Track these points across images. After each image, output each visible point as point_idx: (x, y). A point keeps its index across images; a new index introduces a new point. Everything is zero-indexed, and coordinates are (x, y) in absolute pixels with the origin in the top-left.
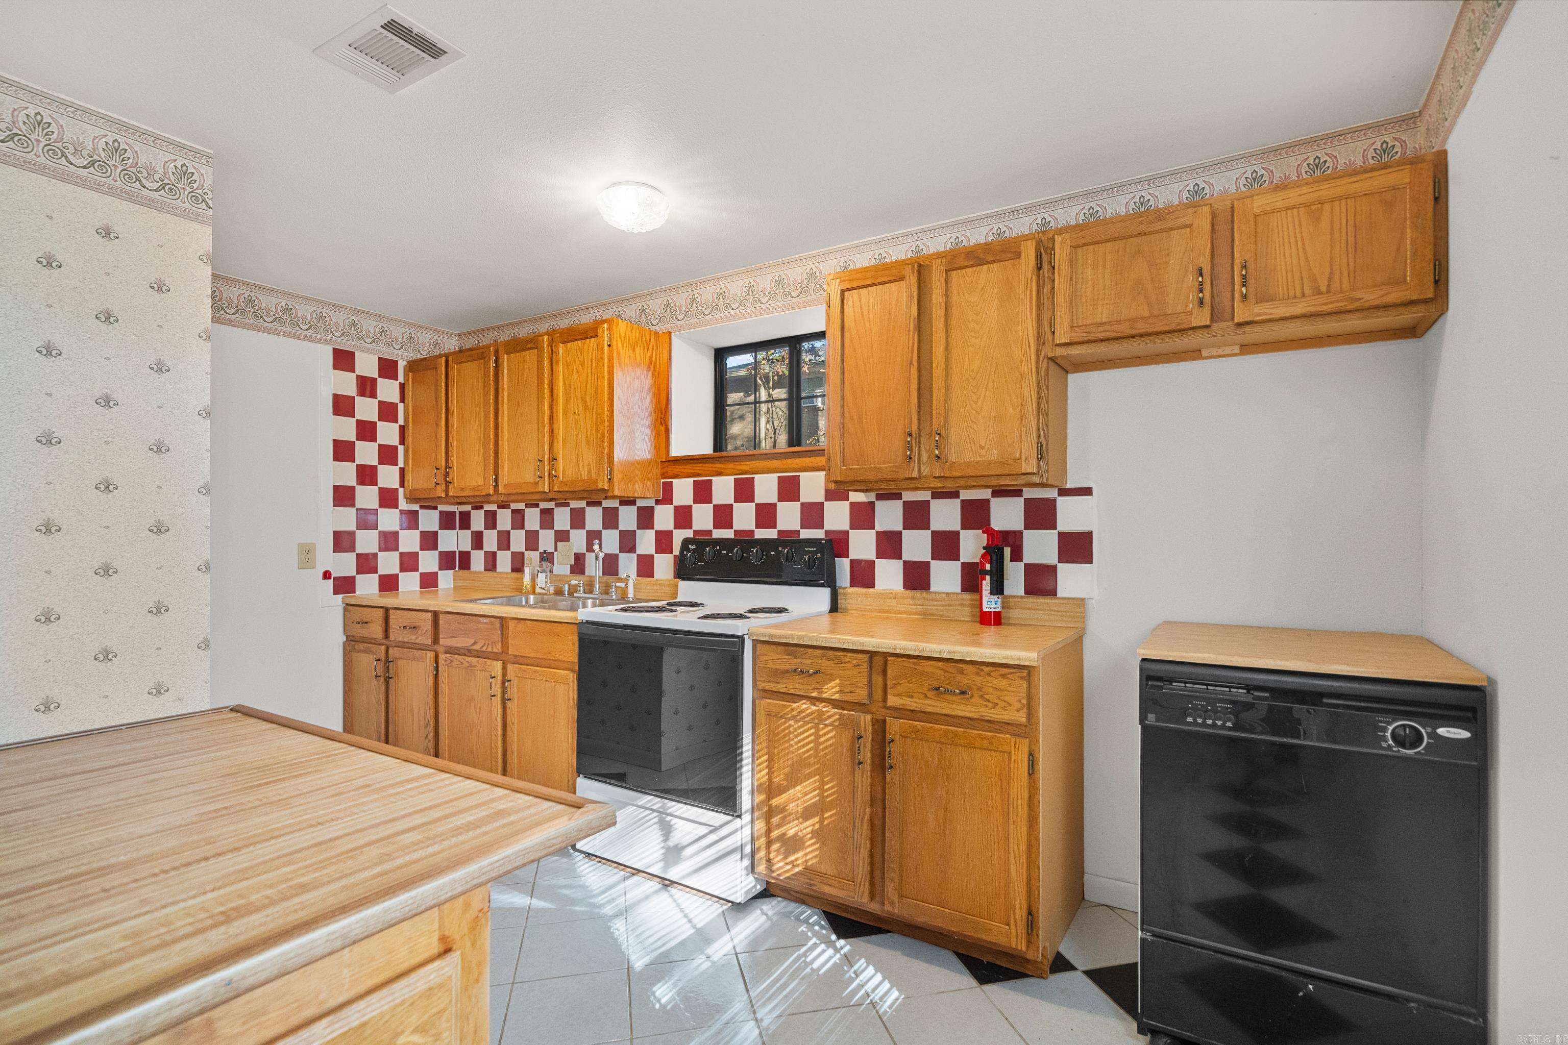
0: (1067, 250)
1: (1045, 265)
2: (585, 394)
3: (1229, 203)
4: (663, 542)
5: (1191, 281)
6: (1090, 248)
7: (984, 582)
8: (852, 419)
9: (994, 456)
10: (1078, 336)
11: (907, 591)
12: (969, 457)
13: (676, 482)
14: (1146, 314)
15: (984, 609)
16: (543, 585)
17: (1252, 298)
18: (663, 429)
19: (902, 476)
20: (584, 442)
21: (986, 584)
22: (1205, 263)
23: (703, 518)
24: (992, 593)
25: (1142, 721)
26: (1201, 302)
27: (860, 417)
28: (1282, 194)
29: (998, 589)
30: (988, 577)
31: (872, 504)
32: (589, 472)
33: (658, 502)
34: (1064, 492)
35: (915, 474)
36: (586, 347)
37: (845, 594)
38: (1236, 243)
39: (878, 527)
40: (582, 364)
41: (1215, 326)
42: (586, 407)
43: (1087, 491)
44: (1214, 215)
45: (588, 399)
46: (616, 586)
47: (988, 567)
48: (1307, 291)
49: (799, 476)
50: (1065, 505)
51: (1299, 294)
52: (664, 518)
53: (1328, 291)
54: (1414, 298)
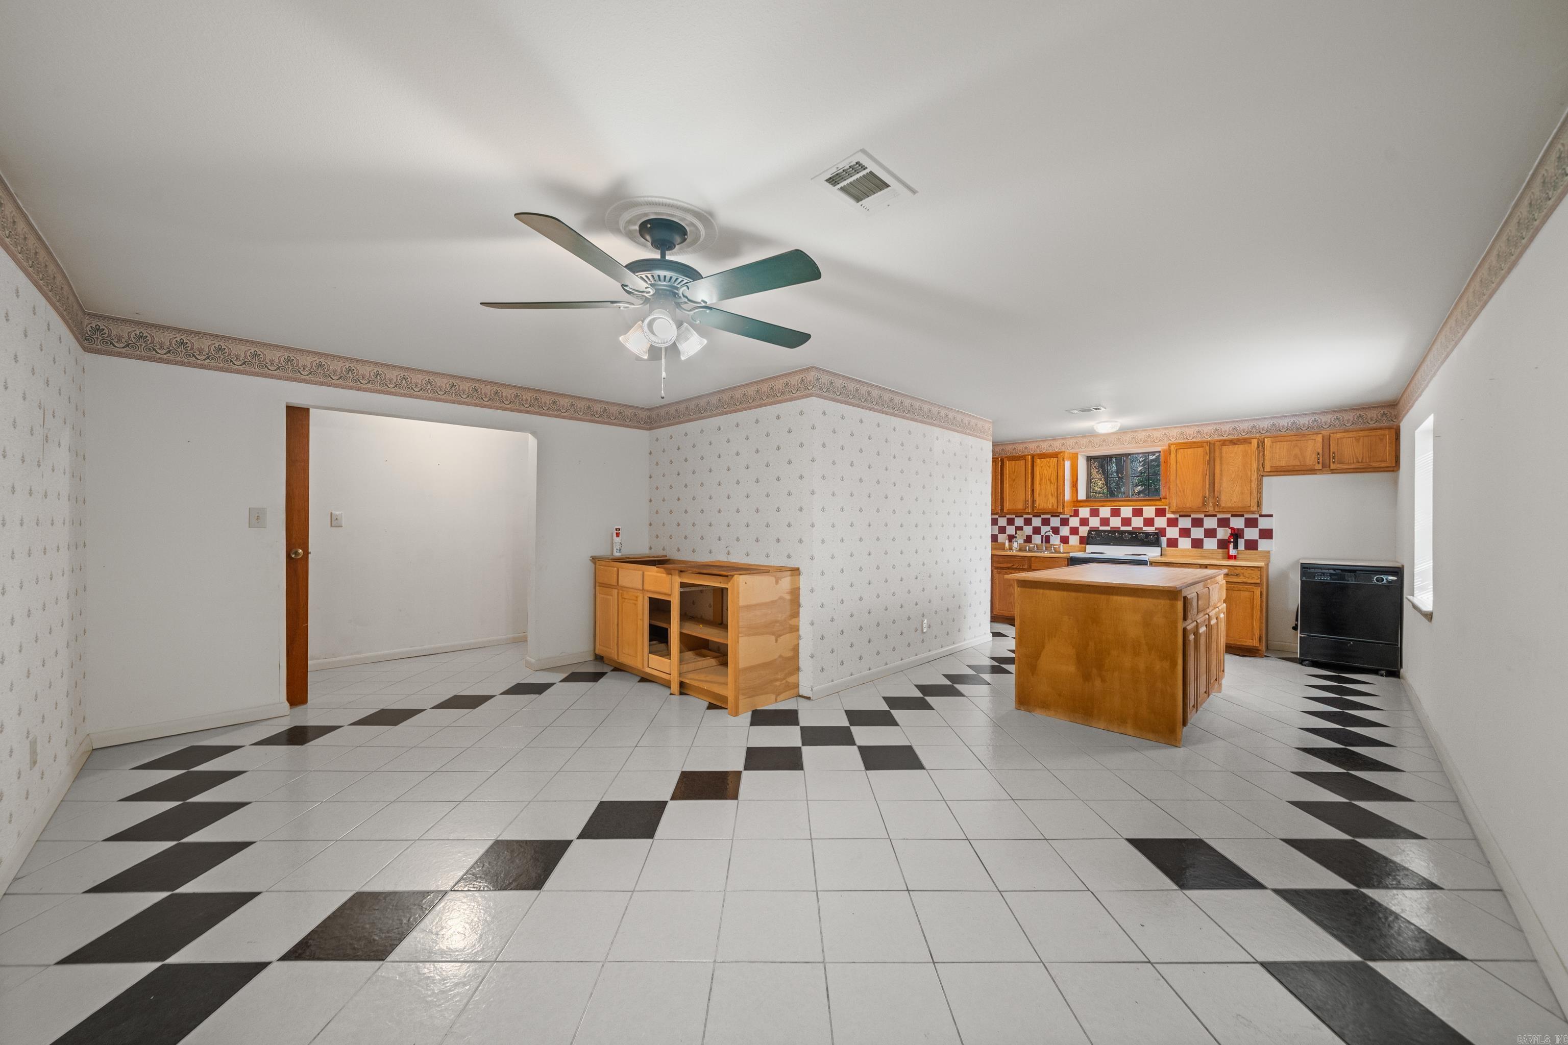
0: (1270, 443)
1: (1261, 447)
2: (1051, 477)
3: (1329, 434)
4: (1074, 531)
5: (1315, 456)
6: (1278, 443)
7: (1230, 545)
8: (1180, 491)
9: (1240, 505)
10: (1274, 469)
11: (1194, 549)
12: (1230, 505)
13: (1080, 509)
14: (1299, 464)
15: (1230, 554)
16: (1016, 547)
17: (1336, 463)
18: (1075, 489)
19: (1202, 511)
20: (1050, 495)
21: (1231, 546)
22: (1320, 451)
23: (1095, 522)
24: (1233, 549)
25: (1301, 579)
26: (1319, 463)
27: (1184, 492)
28: (1347, 433)
29: (1236, 547)
30: (1232, 544)
31: (1177, 519)
32: (1053, 506)
33: (1071, 516)
34: (1261, 516)
35: (1207, 510)
36: (1051, 461)
37: (1165, 550)
38: (1331, 446)
39: (1180, 526)
40: (1049, 467)
41: (1323, 469)
42: (1051, 483)
43: (1271, 516)
44: (1323, 437)
45: (1052, 479)
46: (1054, 548)
47: (1232, 540)
48: (1355, 461)
49: (1142, 509)
50: (1261, 520)
51: (1352, 462)
52: (1074, 522)
53: (1362, 462)
54: (1389, 466)
